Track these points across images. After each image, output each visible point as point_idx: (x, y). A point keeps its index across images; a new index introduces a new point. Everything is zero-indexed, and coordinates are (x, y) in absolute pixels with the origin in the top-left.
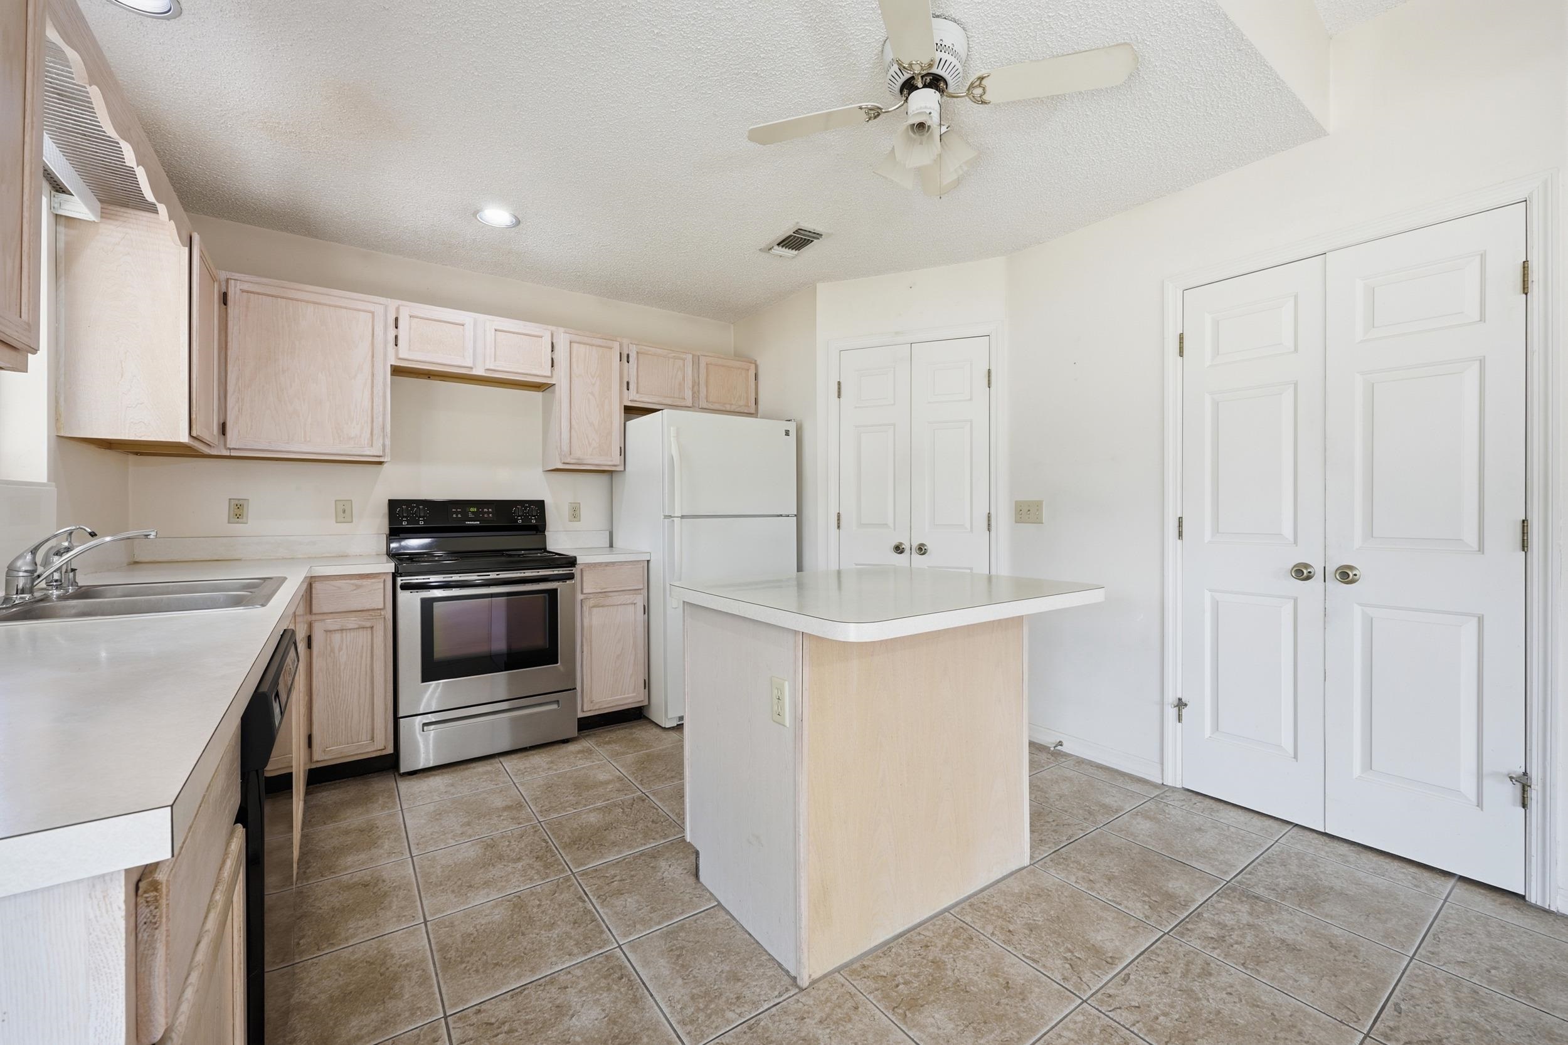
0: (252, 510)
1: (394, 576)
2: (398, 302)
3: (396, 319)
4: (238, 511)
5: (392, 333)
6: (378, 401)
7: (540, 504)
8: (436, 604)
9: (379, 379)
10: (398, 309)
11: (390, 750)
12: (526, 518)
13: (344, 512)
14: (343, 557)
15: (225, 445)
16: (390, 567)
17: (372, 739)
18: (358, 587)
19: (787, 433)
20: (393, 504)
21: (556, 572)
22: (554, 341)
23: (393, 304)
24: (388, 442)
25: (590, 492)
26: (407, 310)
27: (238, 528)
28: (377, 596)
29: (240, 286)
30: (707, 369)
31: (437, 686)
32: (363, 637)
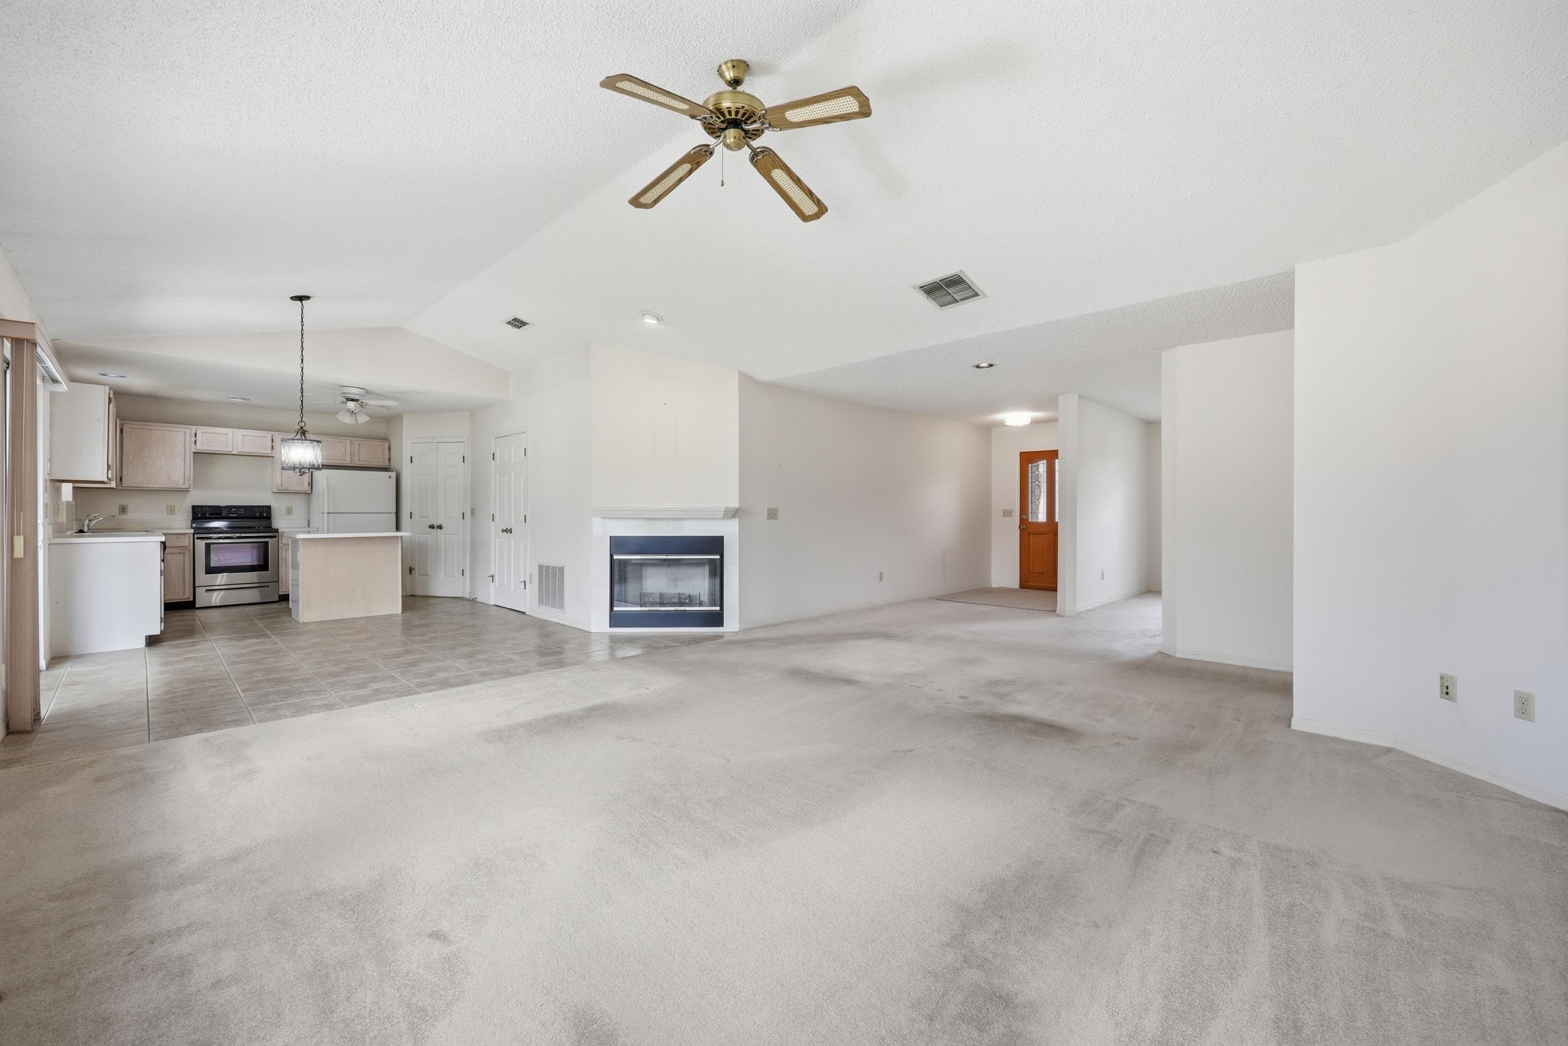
0: (130, 508)
1: (194, 534)
2: (196, 427)
3: (196, 434)
4: (123, 510)
5: (194, 439)
6: (187, 467)
7: (269, 507)
8: (212, 545)
9: (187, 459)
10: (196, 430)
11: (191, 599)
12: (261, 513)
13: (171, 510)
14: (172, 529)
15: (122, 484)
16: (192, 531)
17: (184, 594)
18: (178, 538)
19: (390, 477)
20: (194, 507)
21: (268, 534)
22: (274, 438)
23: (194, 428)
24: (191, 482)
25: (298, 503)
26: (201, 430)
27: (124, 517)
28: (187, 542)
29: (128, 426)
30: (359, 446)
31: (223, 576)
32: (180, 557)
